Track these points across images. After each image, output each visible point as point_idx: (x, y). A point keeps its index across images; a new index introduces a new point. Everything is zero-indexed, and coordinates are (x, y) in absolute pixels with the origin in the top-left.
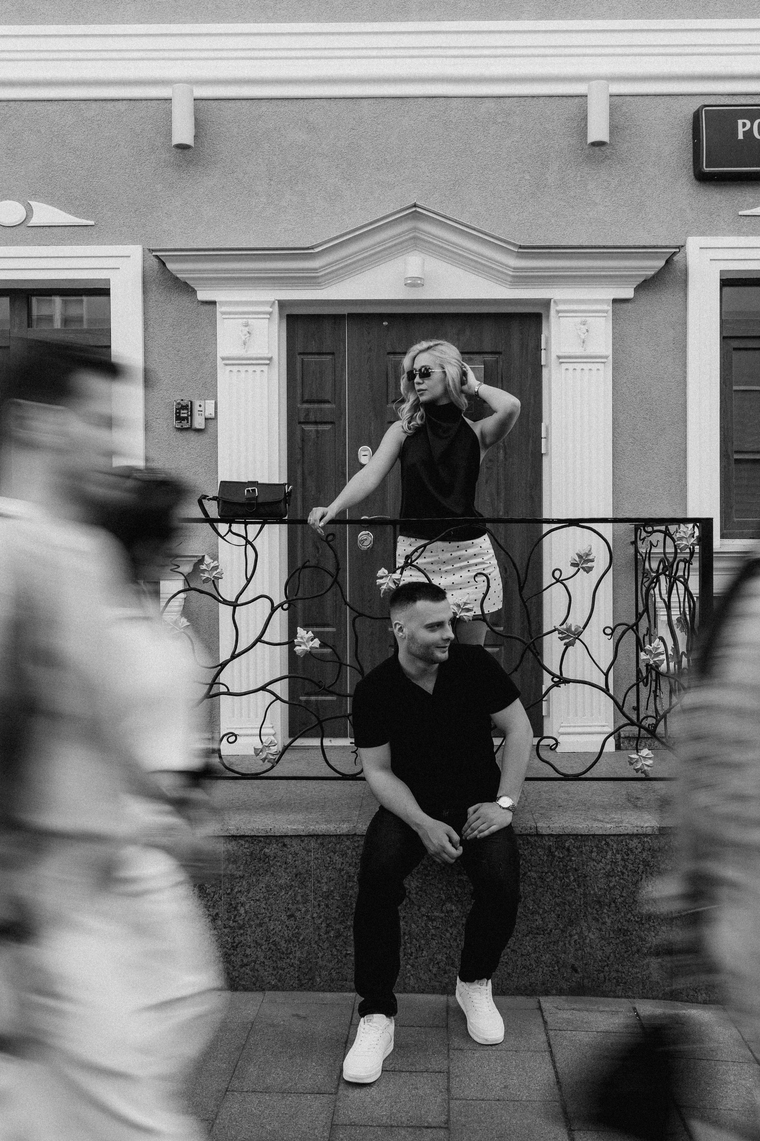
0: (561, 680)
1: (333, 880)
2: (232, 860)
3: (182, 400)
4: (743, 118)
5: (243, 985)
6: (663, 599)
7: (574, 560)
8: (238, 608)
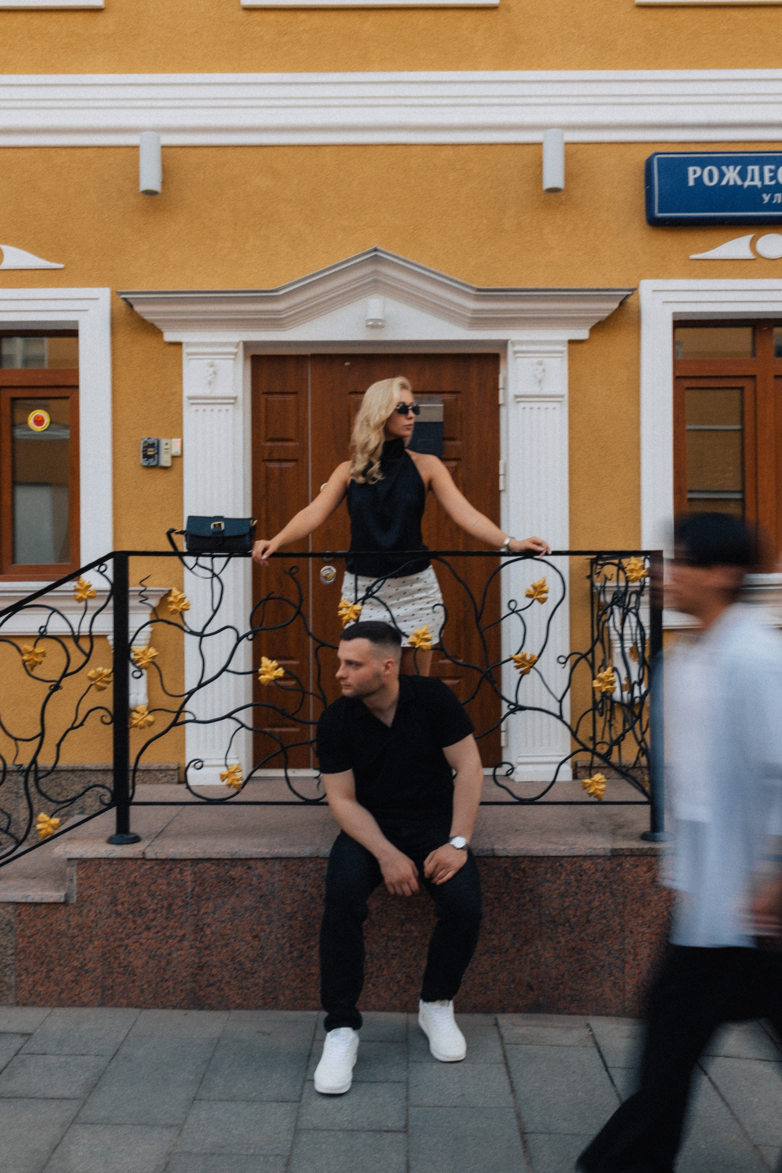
0: (518, 708)
1: (296, 902)
2: (198, 882)
3: (149, 438)
4: (693, 165)
5: (210, 1004)
6: (617, 631)
7: (529, 591)
8: (204, 638)
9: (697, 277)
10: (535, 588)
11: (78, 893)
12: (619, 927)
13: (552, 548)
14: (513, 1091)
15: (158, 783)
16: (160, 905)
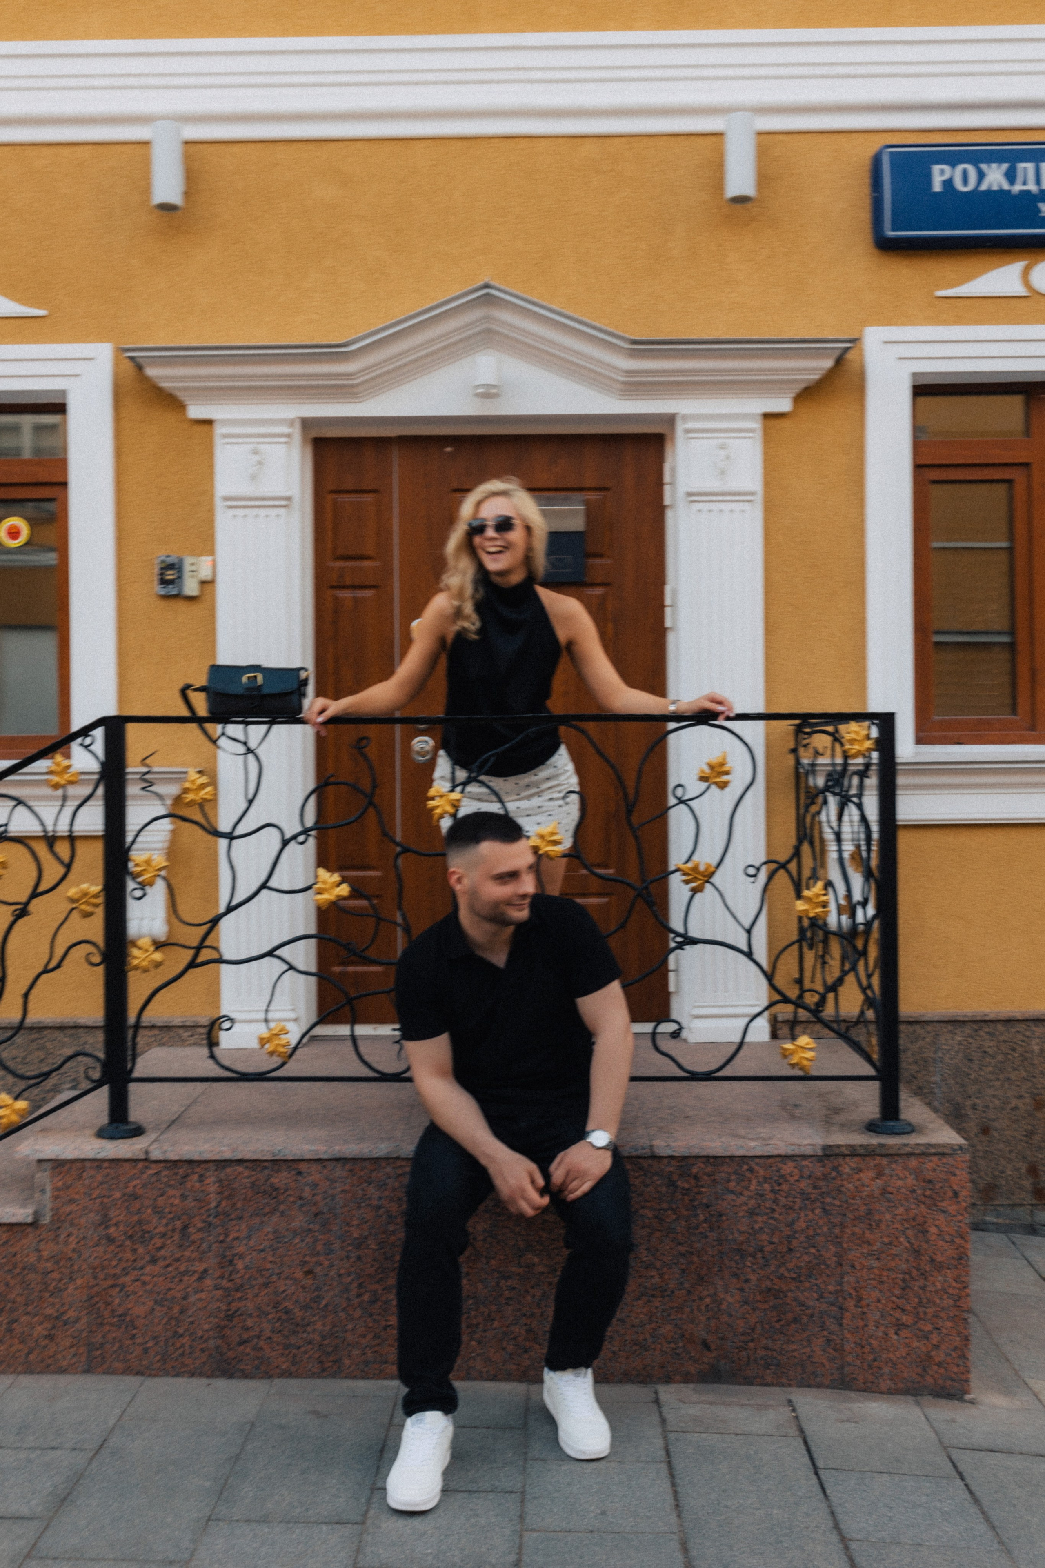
0: (686, 941)
1: (367, 1222)
2: (226, 1194)
3: (168, 556)
4: (938, 163)
5: (242, 1370)
6: (832, 828)
7: (703, 771)
8: (235, 842)
9: (945, 323)
10: (711, 767)
11: (52, 1209)
12: (835, 1259)
13: (739, 710)
14: (677, 1506)
15: (182, 1046)
16: (170, 1227)
